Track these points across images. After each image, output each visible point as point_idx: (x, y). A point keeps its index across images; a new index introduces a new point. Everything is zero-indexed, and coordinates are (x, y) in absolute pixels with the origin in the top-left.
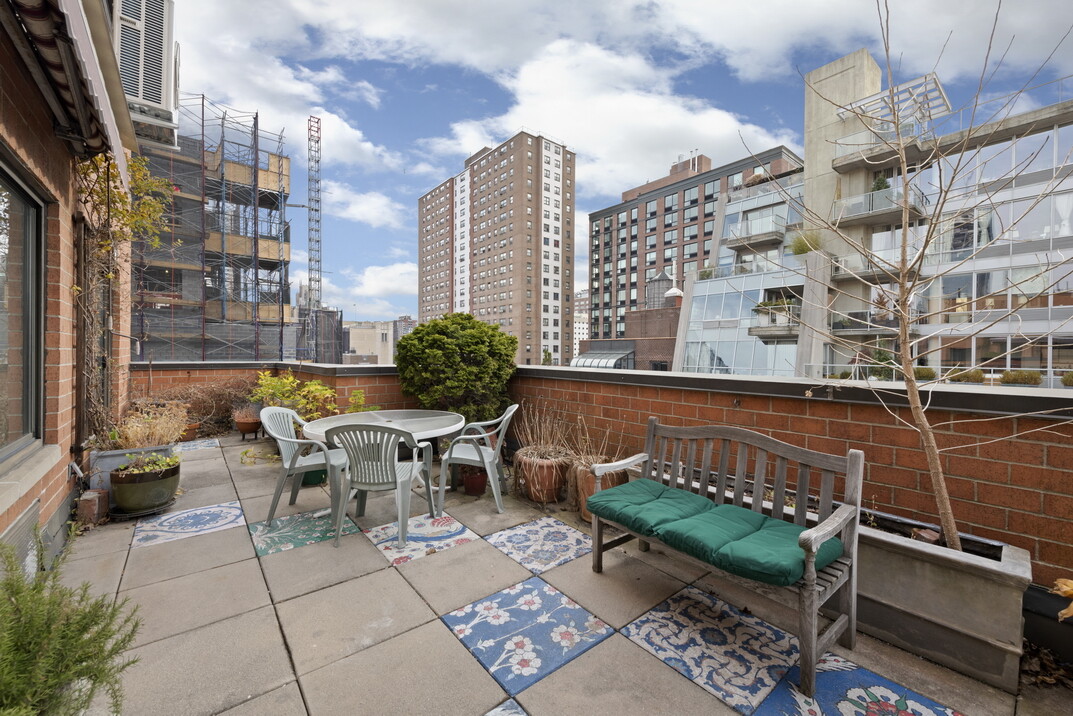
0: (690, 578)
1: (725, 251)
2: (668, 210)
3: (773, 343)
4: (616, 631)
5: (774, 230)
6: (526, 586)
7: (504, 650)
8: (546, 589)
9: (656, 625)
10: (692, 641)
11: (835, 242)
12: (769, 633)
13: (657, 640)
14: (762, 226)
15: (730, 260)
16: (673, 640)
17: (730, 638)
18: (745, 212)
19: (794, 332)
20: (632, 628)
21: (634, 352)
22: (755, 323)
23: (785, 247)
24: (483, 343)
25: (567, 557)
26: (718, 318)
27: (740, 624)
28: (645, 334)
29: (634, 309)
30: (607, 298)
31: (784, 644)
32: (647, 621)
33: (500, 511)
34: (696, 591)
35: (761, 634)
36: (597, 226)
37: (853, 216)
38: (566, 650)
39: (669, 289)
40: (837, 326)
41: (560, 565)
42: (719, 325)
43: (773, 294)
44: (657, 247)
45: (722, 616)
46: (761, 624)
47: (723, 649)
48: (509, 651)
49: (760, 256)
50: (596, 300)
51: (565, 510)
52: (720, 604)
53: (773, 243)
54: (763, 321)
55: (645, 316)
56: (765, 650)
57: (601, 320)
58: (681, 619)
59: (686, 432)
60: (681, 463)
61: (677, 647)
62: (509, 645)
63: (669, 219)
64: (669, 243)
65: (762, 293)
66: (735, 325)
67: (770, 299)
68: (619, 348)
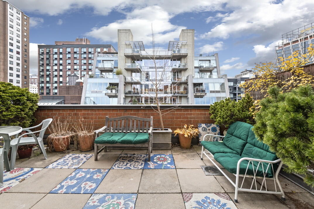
0: (120, 153)
1: (97, 70)
2: (75, 53)
3: (111, 97)
4: (110, 169)
5: (111, 67)
6: (76, 172)
7: (82, 187)
8: (83, 170)
9: (118, 164)
10: (127, 163)
11: (125, 73)
12: (139, 156)
13: (120, 166)
14: (108, 65)
15: (99, 73)
16: (123, 165)
17: (134, 160)
18: (103, 61)
19: (117, 95)
20: (113, 167)
21: (64, 100)
22: (107, 92)
23: (114, 72)
24: (24, 95)
25: (84, 161)
26: (96, 90)
27: (134, 157)
28: (68, 94)
29: (61, 85)
30: (48, 79)
31: (143, 156)
32: (116, 164)
33: (46, 158)
34: (123, 155)
35: (138, 157)
36: (42, 50)
37: (129, 68)
38: (100, 179)
39: (77, 79)
40: (126, 93)
41: (83, 164)
42: (96, 92)
43: (111, 84)
44: (71, 64)
45: (130, 157)
46: (138, 155)
47: (133, 162)
48: (84, 187)
49: (107, 74)
50: (42, 80)
51: (73, 151)
52: (129, 155)
53: (111, 71)
54: (109, 91)
55: (68, 88)
56: (140, 159)
57: (45, 88)
58: (123, 161)
59: (117, 119)
60: (112, 128)
61: (125, 166)
62: (82, 186)
63: (75, 56)
64: (76, 64)
65: (108, 84)
66: (101, 92)
67: (110, 86)
68: (57, 99)
